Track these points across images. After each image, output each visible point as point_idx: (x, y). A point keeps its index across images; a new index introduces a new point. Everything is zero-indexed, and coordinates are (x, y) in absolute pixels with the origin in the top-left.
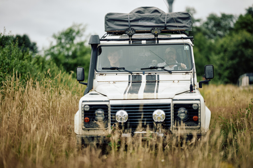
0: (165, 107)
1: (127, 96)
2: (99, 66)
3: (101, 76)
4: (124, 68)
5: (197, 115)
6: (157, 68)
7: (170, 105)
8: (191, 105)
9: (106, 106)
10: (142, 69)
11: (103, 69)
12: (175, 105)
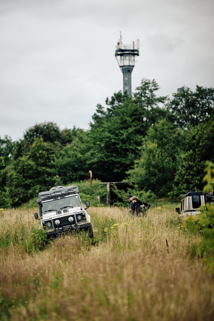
0: (73, 216)
1: (58, 215)
2: (43, 211)
3: (45, 215)
4: (53, 210)
5: (85, 216)
6: (67, 207)
7: (74, 215)
8: (82, 213)
9: (51, 220)
10: (61, 209)
11: (45, 212)
12: (76, 215)
